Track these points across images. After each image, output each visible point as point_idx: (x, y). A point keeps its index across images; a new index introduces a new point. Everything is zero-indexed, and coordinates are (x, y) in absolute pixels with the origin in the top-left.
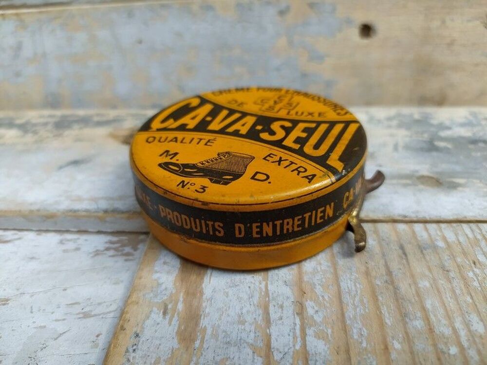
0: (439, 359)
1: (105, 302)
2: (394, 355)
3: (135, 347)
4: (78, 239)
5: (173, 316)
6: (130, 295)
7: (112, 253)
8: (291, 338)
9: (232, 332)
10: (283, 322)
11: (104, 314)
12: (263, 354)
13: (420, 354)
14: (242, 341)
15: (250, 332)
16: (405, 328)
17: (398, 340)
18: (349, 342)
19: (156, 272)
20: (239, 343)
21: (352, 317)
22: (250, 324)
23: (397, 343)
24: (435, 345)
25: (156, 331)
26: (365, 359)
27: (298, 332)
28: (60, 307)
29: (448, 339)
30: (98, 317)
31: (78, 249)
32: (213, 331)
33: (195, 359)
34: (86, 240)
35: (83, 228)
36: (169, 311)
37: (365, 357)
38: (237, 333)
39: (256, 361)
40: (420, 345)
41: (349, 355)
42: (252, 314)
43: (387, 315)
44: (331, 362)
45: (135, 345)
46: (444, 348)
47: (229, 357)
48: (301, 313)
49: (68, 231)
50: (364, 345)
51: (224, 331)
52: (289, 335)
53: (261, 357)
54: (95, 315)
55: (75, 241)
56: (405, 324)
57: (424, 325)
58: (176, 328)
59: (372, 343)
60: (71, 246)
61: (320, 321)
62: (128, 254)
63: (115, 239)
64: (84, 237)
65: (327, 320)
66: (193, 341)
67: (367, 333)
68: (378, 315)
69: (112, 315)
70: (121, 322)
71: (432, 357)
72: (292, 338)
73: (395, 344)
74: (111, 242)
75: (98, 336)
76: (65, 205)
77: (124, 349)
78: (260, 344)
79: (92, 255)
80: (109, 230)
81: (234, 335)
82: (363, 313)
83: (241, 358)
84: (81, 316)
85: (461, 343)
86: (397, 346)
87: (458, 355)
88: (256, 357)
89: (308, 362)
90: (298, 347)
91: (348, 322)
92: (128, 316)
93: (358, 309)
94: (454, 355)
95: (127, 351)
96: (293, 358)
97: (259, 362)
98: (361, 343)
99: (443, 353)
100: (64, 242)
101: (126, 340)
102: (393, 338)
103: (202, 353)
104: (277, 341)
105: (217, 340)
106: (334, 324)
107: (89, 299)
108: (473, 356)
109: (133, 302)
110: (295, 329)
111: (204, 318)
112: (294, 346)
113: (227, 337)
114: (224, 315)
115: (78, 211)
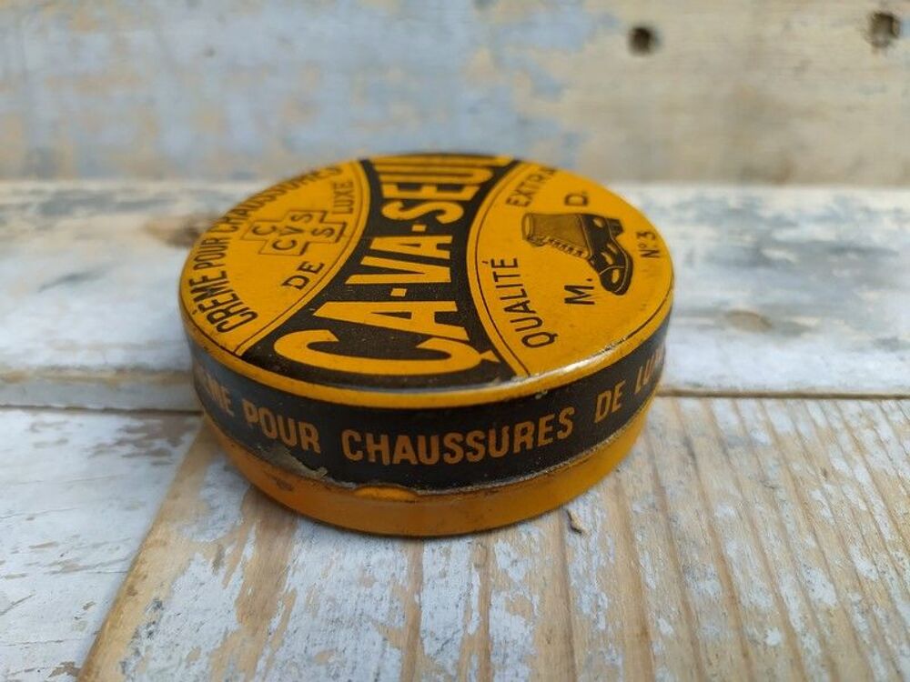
0: (745, 655)
1: (106, 543)
2: (658, 647)
3: (152, 628)
4: (65, 422)
5: (232, 569)
6: (152, 529)
7: (127, 449)
8: (460, 611)
9: (347, 600)
10: (447, 582)
11: (102, 564)
12: (403, 642)
13: (709, 645)
14: (364, 618)
15: (382, 599)
16: (684, 595)
17: (669, 616)
18: (572, 619)
19: (209, 485)
20: (358, 622)
21: (581, 572)
22: (383, 586)
23: (666, 624)
24: (739, 628)
25: (196, 598)
26: (602, 652)
27: (475, 601)
28: (17, 552)
29: (765, 616)
30: (90, 571)
31: (63, 442)
32: (308, 598)
33: (267, 652)
34: (81, 425)
35: (75, 402)
36: (226, 560)
37: (602, 649)
38: (356, 603)
39: (388, 655)
40: (710, 628)
41: (570, 643)
42: (389, 567)
43: (649, 569)
44: (535, 658)
45: (154, 623)
46: (757, 633)
47: (337, 651)
48: (484, 565)
49: (47, 408)
50: (602, 626)
51: (332, 599)
52: (457, 606)
53: (399, 648)
54: (86, 568)
55: (57, 425)
56: (683, 586)
57: (721, 590)
58: (237, 592)
59: (618, 623)
60: (49, 435)
61: (520, 581)
62: (160, 453)
63: (136, 423)
64: (77, 419)
65: (533, 577)
66: (268, 616)
67: (609, 603)
68: (631, 568)
69: (118, 567)
70: (130, 579)
71: (733, 651)
72: (462, 611)
73: (661, 626)
74: (129, 430)
75: (86, 608)
76: (43, 357)
77: (130, 631)
78: (399, 623)
79: (89, 453)
80: (127, 407)
81: (349, 607)
82: (604, 564)
83: (359, 651)
84: (58, 568)
85: (789, 623)
86: (666, 628)
87: (782, 646)
88: (388, 649)
89: (489, 658)
90: (472, 629)
91: (574, 582)
92: (144, 569)
93: (595, 558)
94: (775, 647)
95: (136, 635)
96: (461, 650)
97: (394, 659)
98: (596, 622)
99: (755, 642)
100: (37, 428)
101: (137, 614)
102: (659, 613)
103: (283, 641)
104: (432, 617)
105: (315, 616)
106: (546, 585)
107: (76, 537)
108: (811, 648)
109: (156, 541)
110: (469, 595)
111: (294, 573)
112: (465, 627)
113: (334, 611)
114: (333, 567)
115: (66, 368)
